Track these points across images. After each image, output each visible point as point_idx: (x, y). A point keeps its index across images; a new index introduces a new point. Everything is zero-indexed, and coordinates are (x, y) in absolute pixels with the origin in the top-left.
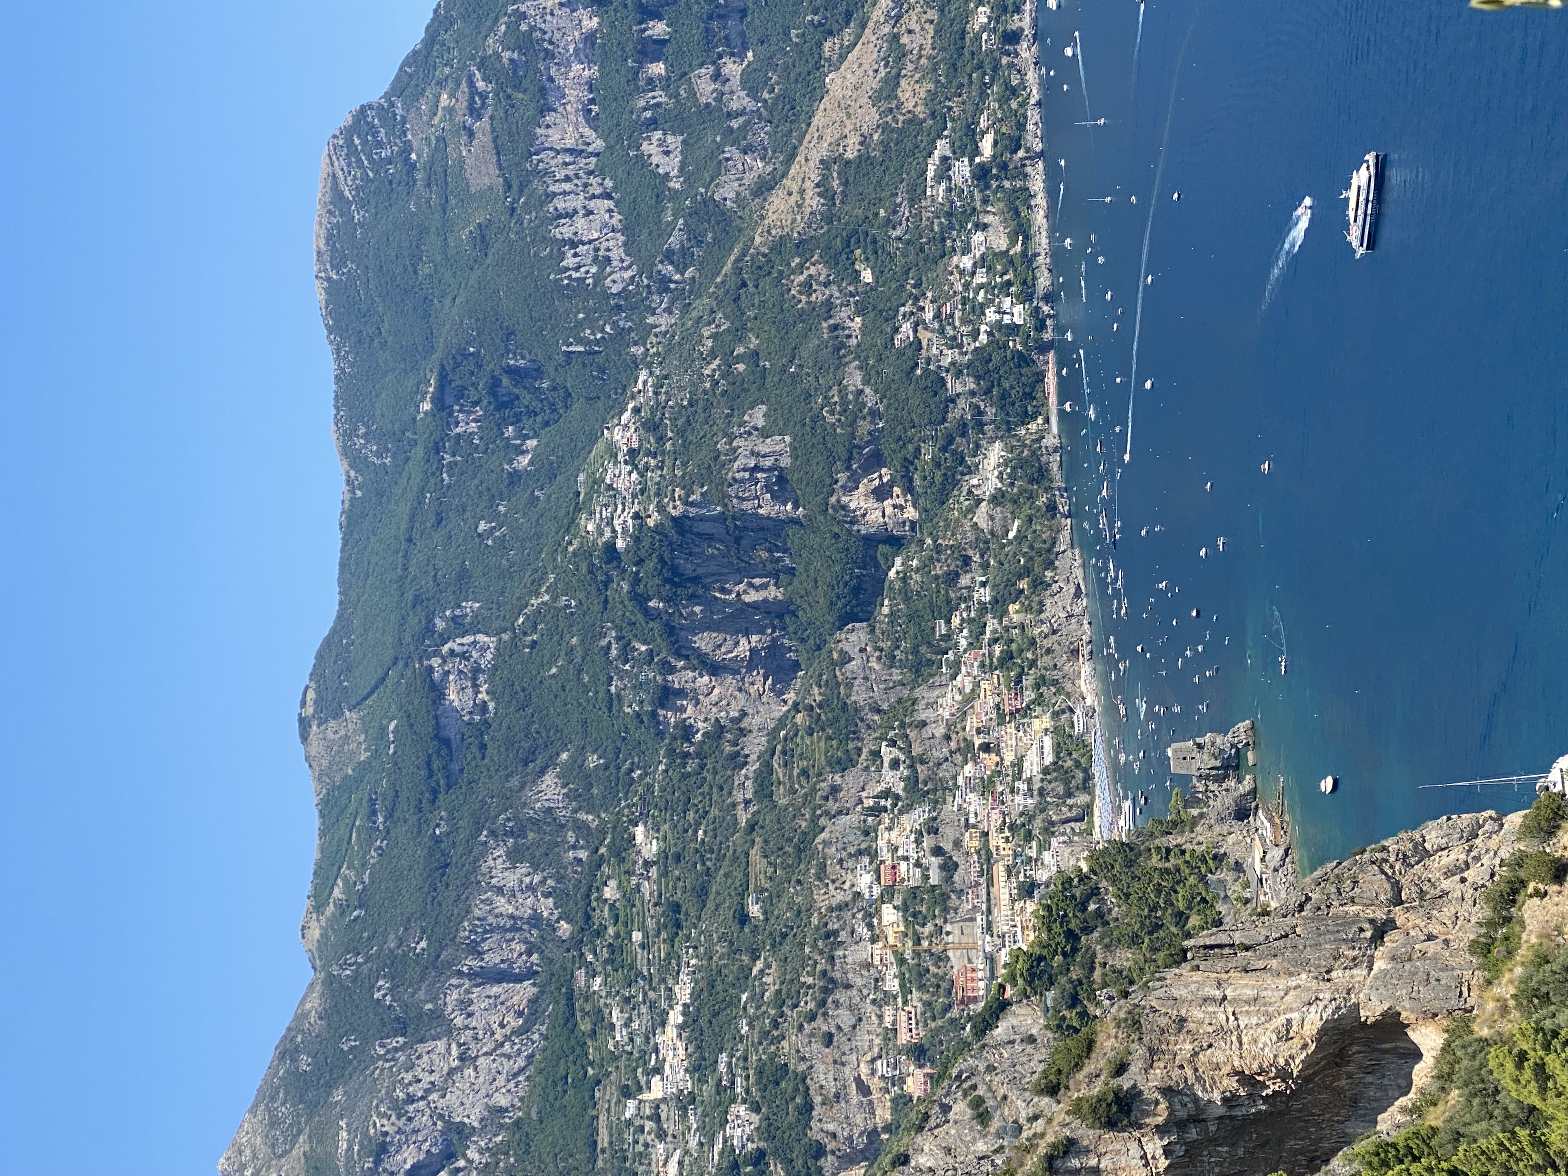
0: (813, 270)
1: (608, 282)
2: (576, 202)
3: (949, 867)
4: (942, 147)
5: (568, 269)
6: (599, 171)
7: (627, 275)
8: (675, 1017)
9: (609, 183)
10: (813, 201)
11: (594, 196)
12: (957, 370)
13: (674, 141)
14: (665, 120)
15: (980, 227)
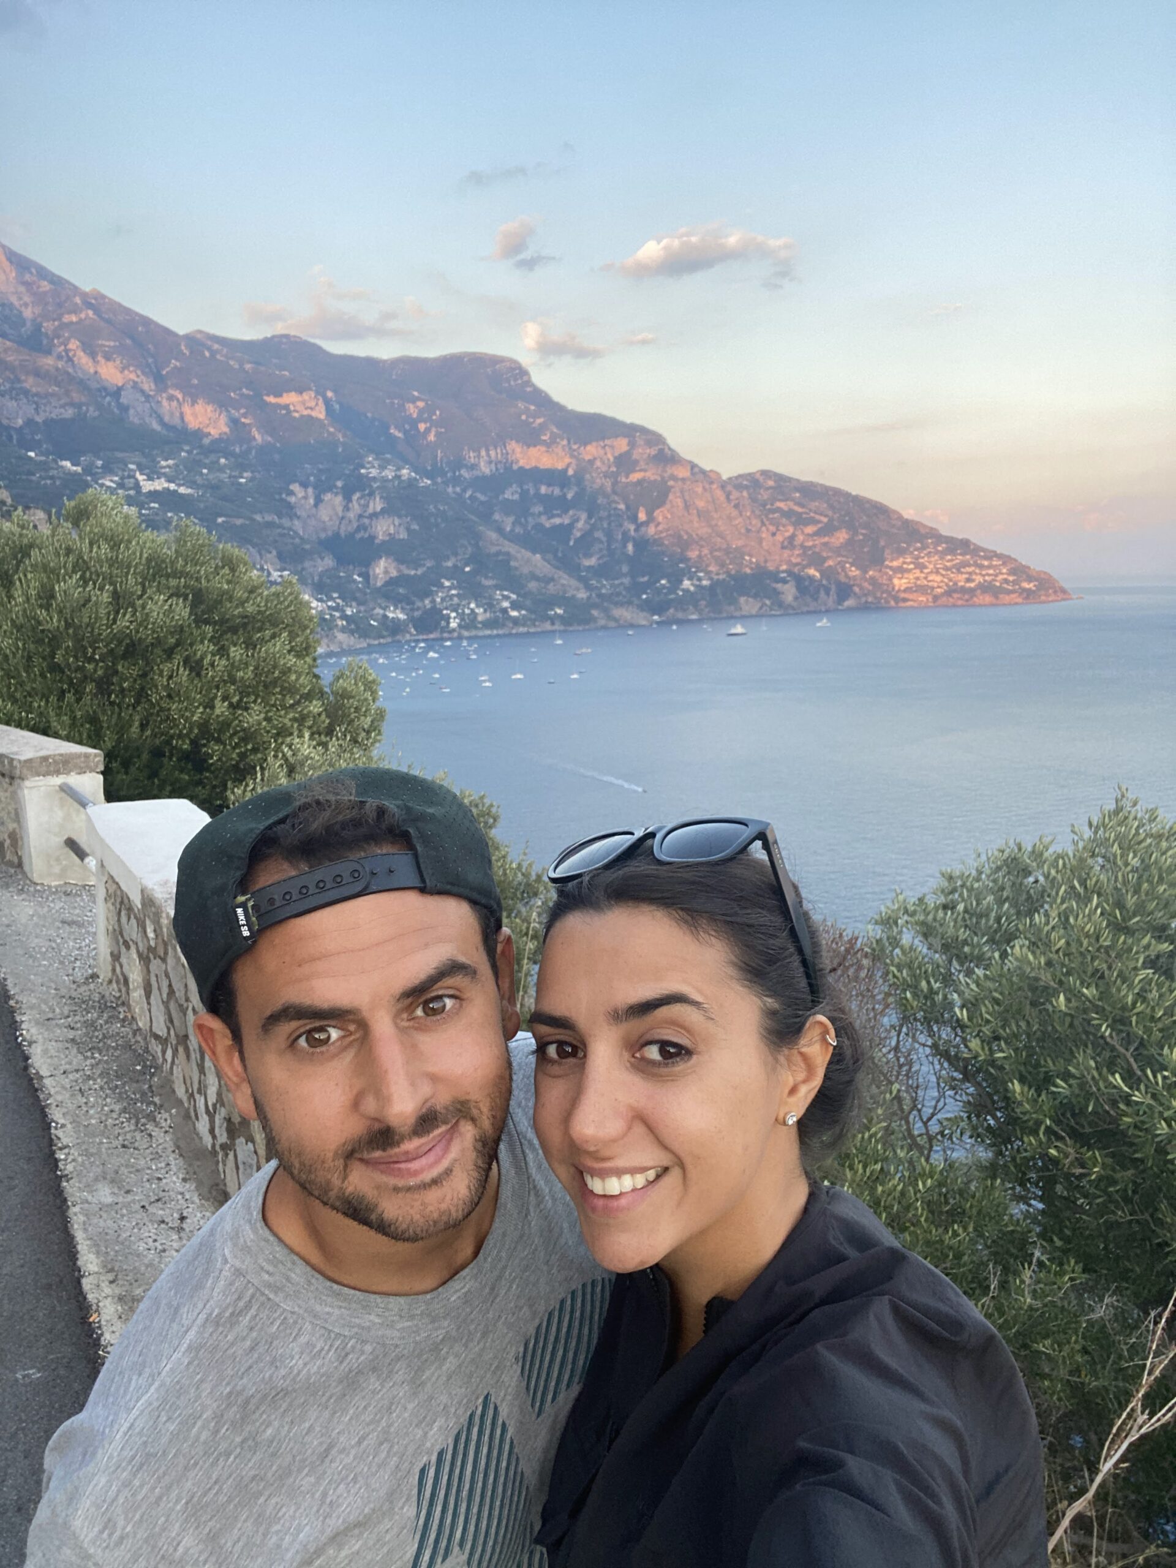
0: (469, 548)
1: (465, 469)
2: (494, 457)
4: (514, 596)
5: (469, 454)
6: (506, 468)
7: (467, 477)
8: (172, 486)
9: (501, 471)
10: (494, 549)
11: (496, 464)
12: (433, 601)
13: (516, 497)
14: (524, 494)
15: (485, 611)
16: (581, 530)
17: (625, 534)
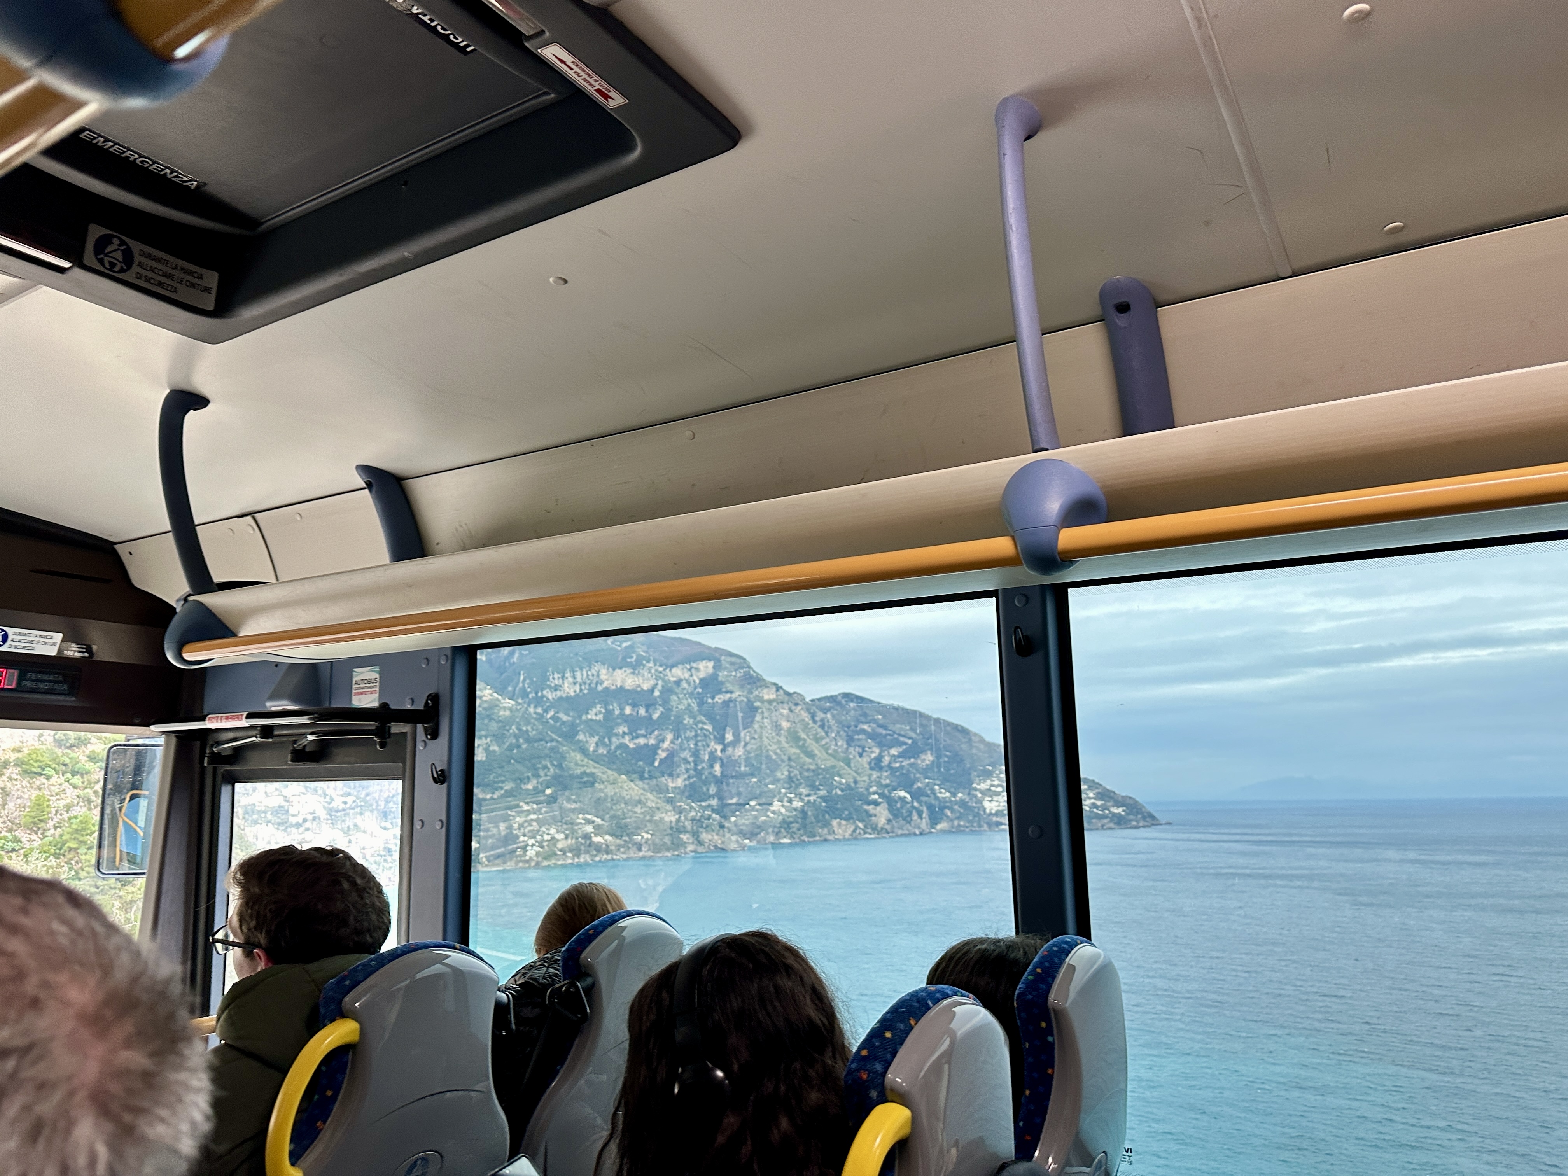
0: (552, 770)
1: (548, 690)
2: (579, 679)
3: (298, 825)
4: (598, 821)
5: (553, 674)
6: (590, 689)
7: (550, 698)
9: (586, 692)
10: (578, 771)
11: (581, 685)
12: (510, 827)
13: (600, 717)
14: (608, 714)
15: (566, 838)
16: (667, 750)
17: (712, 754)
